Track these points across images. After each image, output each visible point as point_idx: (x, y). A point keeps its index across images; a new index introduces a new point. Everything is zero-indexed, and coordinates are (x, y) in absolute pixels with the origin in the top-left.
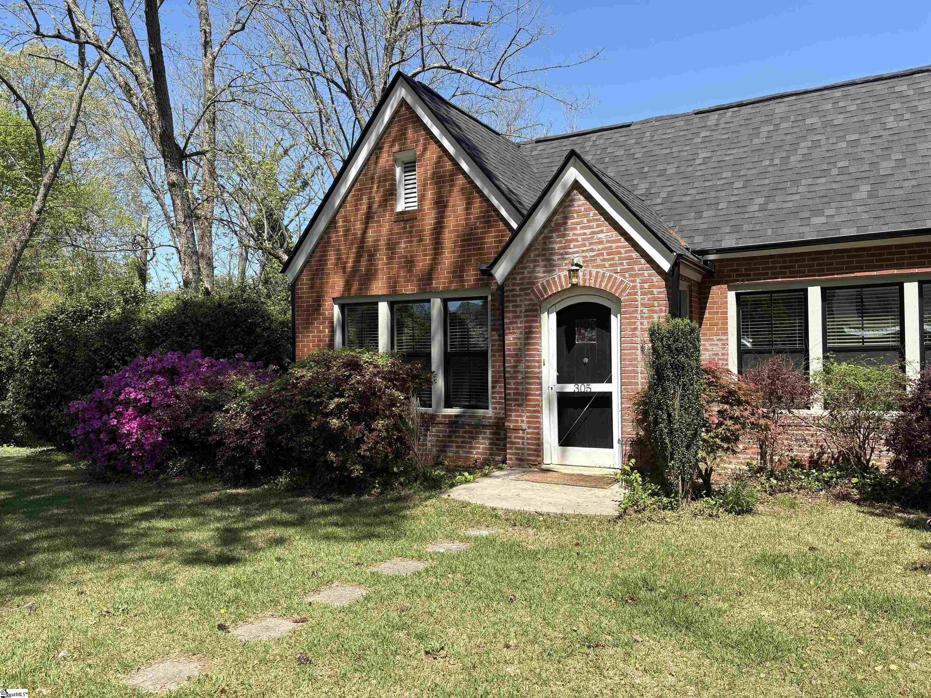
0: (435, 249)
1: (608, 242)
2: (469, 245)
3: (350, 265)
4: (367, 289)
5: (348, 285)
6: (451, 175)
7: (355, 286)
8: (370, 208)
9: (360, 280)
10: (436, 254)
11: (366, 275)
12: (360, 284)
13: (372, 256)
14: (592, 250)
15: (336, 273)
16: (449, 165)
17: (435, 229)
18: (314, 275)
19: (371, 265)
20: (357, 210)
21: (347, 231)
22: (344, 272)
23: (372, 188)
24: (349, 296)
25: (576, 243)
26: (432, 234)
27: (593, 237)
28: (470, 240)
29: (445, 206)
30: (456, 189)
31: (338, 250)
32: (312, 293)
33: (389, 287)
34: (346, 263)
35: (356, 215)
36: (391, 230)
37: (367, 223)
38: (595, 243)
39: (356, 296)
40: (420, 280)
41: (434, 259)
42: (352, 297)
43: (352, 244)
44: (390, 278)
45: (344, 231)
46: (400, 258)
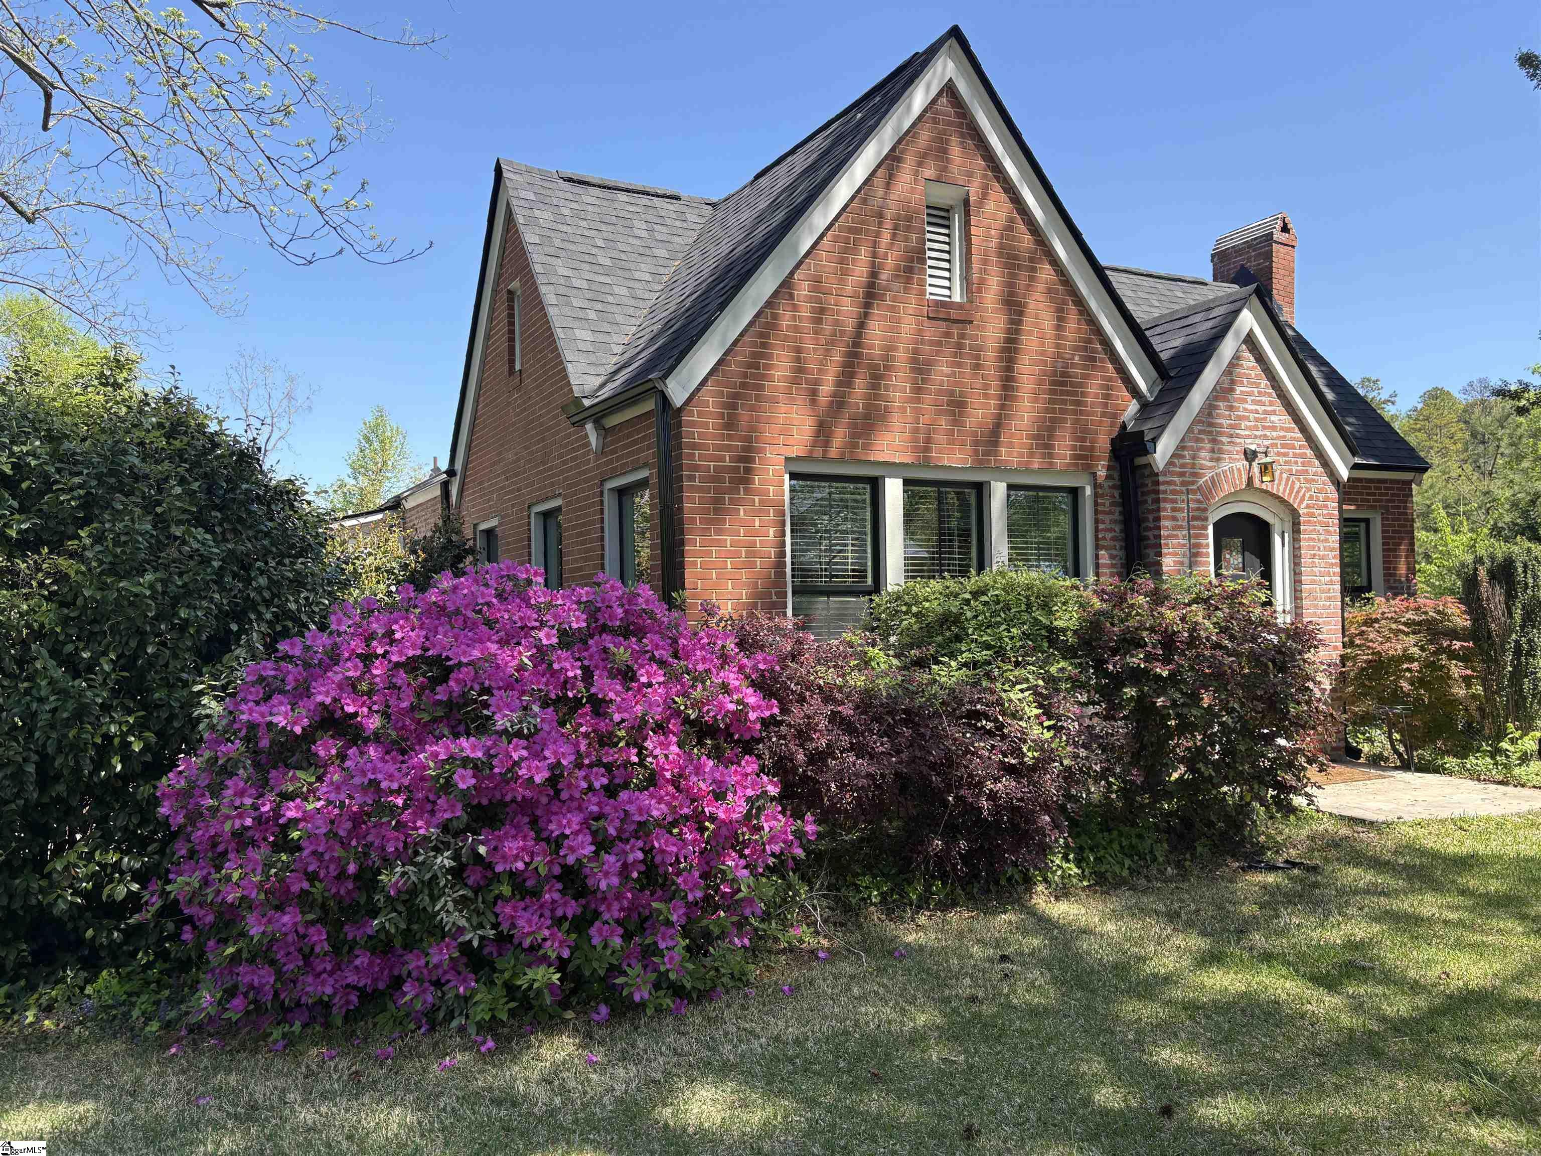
0: (1005, 388)
1: (1282, 429)
2: (1063, 393)
3: (826, 389)
4: (866, 447)
5: (823, 432)
6: (1031, 260)
7: (840, 437)
8: (874, 274)
9: (853, 426)
10: (1005, 398)
11: (867, 416)
12: (853, 435)
13: (877, 378)
14: (1265, 437)
15: (791, 401)
16: (1026, 240)
17: (1003, 350)
18: (736, 396)
19: (877, 397)
20: (845, 273)
21: (820, 312)
22: (813, 402)
23: (878, 235)
24: (825, 459)
25: (1248, 424)
26: (1000, 359)
27: (1265, 419)
28: (1063, 384)
29: (1021, 313)
30: (1041, 287)
31: (798, 350)
32: (730, 437)
33: (915, 449)
34: (817, 382)
35: (841, 282)
36: (920, 332)
37: (867, 305)
38: (1269, 427)
39: (841, 460)
40: (976, 443)
41: (1002, 407)
42: (832, 461)
43: (832, 343)
44: (916, 430)
45: (813, 310)
46: (939, 392)
